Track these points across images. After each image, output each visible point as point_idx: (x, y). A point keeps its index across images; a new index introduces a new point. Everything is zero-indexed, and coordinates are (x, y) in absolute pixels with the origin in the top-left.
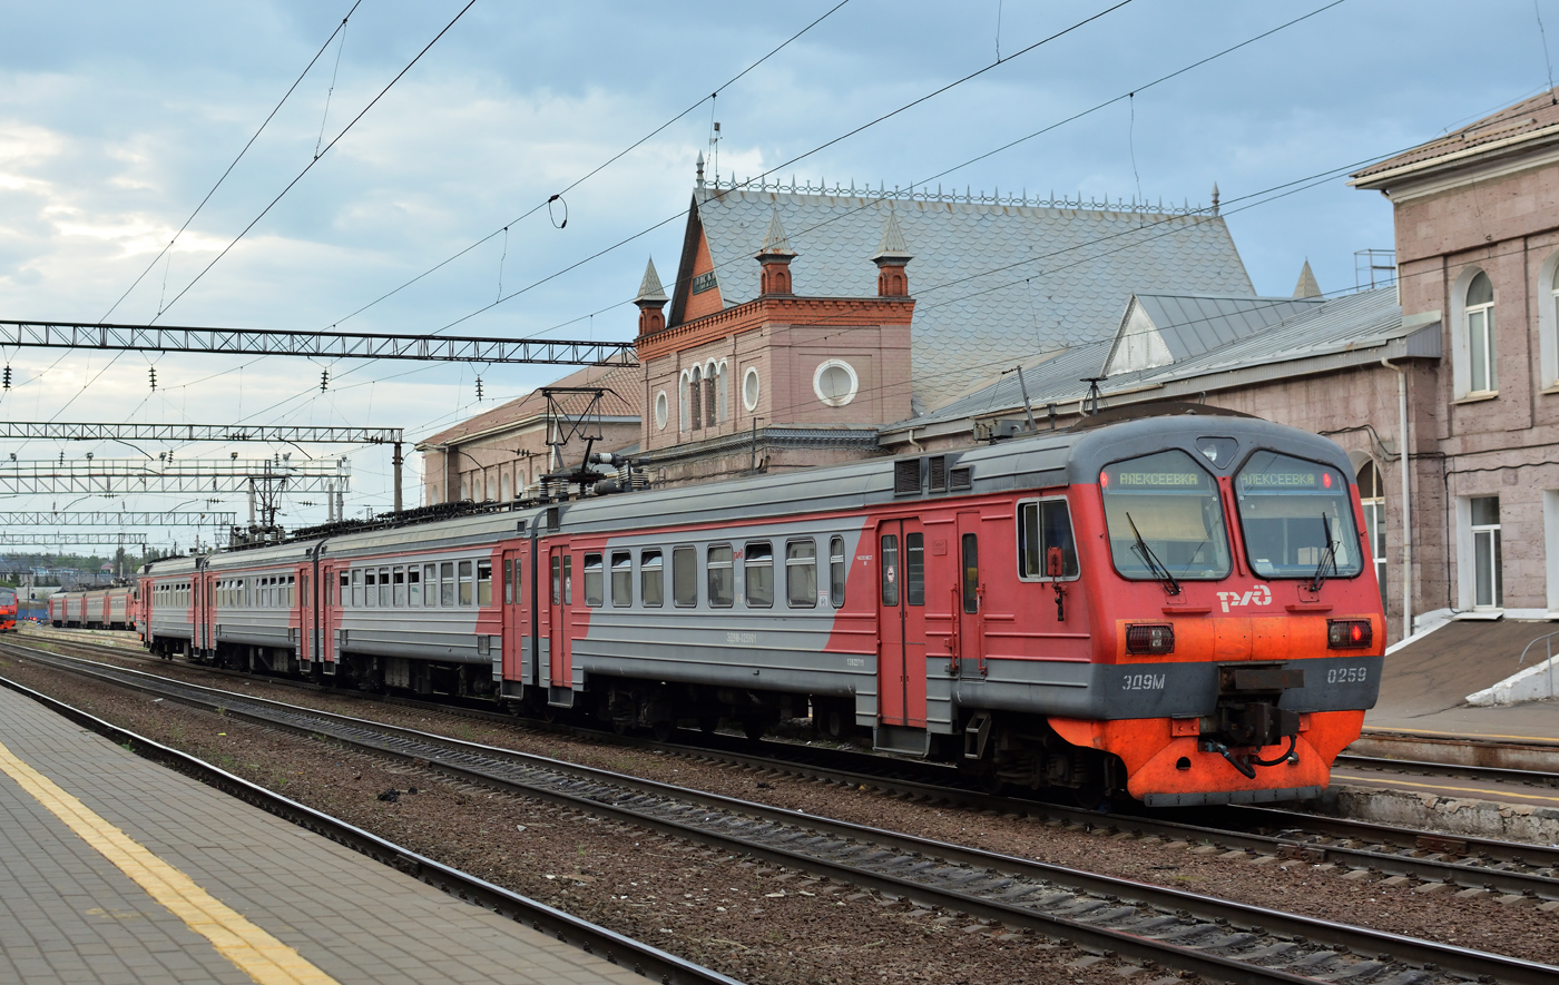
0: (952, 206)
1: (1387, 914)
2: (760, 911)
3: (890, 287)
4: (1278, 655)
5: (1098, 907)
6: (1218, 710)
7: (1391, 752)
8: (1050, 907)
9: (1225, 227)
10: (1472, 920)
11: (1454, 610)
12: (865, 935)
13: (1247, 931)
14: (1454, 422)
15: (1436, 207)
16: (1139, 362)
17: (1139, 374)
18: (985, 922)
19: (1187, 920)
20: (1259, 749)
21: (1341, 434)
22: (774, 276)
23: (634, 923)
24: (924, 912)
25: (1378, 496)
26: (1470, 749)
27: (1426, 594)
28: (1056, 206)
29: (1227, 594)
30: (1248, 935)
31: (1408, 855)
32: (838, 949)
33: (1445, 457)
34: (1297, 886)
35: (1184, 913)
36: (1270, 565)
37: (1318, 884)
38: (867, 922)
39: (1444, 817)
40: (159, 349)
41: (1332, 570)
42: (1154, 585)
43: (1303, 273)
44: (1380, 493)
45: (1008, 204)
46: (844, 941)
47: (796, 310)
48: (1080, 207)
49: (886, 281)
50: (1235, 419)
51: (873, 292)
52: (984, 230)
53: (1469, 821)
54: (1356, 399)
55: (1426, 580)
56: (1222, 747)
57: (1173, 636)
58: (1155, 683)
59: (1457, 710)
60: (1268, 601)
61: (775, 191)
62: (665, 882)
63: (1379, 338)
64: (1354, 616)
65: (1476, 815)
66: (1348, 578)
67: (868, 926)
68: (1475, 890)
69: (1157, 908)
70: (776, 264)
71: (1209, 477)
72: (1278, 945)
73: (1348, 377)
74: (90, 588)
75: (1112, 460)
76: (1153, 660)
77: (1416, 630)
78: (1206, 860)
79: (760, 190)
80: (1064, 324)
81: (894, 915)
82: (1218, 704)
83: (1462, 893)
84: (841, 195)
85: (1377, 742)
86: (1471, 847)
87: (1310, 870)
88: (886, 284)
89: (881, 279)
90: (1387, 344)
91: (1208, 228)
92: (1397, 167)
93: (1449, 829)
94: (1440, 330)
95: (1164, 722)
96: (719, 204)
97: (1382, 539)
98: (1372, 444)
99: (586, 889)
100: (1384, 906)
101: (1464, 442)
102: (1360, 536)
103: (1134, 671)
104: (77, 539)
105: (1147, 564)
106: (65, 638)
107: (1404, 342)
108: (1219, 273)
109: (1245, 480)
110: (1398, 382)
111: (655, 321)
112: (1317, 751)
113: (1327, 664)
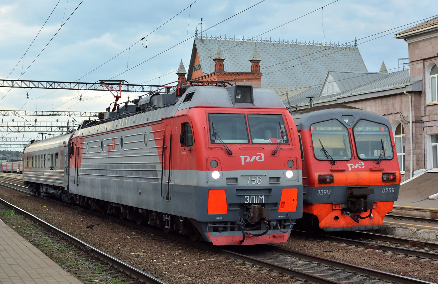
0: (274, 44)
1: (397, 267)
2: (197, 265)
3: (254, 69)
4: (367, 184)
5: (305, 264)
6: (348, 201)
7: (405, 213)
8: (291, 264)
9: (358, 51)
10: (423, 269)
11: (426, 169)
12: (229, 274)
13: (351, 273)
14: (426, 111)
15: (421, 44)
16: (330, 92)
17: (330, 96)
18: (268, 269)
19: (333, 269)
20: (360, 213)
21: (392, 115)
22: (218, 65)
23: (155, 270)
24: (250, 266)
25: (403, 134)
26: (429, 213)
27: (417, 164)
28: (306, 44)
29: (350, 165)
30: (351, 274)
31: (407, 248)
32: (219, 278)
33: (423, 122)
34: (370, 257)
35: (332, 267)
36: (364, 156)
37: (376, 257)
38: (231, 269)
39: (418, 235)
40: (30, 87)
41: (384, 157)
42: (327, 162)
43: (382, 65)
44: (403, 133)
45: (291, 44)
46: (222, 276)
47: (225, 76)
48: (314, 45)
49: (253, 67)
50: (354, 110)
51: (249, 71)
52: (284, 52)
53: (426, 236)
54: (396, 104)
55: (417, 160)
56: (348, 213)
57: (333, 178)
58: (328, 193)
59: (426, 200)
60: (363, 167)
61: (219, 39)
62: (169, 256)
63: (403, 85)
64: (391, 172)
65: (428, 235)
66: (389, 160)
67: (230, 271)
68: (426, 259)
69: (324, 265)
70: (219, 62)
71: (345, 128)
72: (361, 278)
73: (394, 97)
74: (14, 161)
75: (314, 122)
76: (327, 185)
77: (414, 176)
78: (342, 249)
79: (215, 39)
80: (309, 81)
81: (240, 267)
82: (347, 199)
83: (422, 260)
84: (240, 40)
85: (400, 211)
86: (426, 245)
87: (375, 252)
88: (253, 68)
89: (252, 66)
90: (405, 87)
91: (353, 51)
92: (409, 32)
93: (420, 239)
94: (422, 82)
95: (330, 205)
96: (202, 43)
97: (404, 147)
98: (401, 118)
99: (143, 258)
100: (396, 264)
101: (429, 118)
102: (393, 147)
103: (321, 189)
104: (11, 146)
105: (325, 155)
106: (6, 176)
107: (411, 86)
108: (356, 65)
109: (357, 129)
110: (409, 98)
111: (183, 79)
112: (379, 214)
113: (382, 187)
